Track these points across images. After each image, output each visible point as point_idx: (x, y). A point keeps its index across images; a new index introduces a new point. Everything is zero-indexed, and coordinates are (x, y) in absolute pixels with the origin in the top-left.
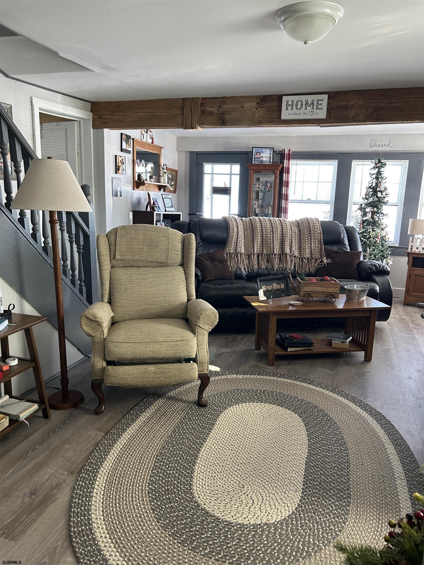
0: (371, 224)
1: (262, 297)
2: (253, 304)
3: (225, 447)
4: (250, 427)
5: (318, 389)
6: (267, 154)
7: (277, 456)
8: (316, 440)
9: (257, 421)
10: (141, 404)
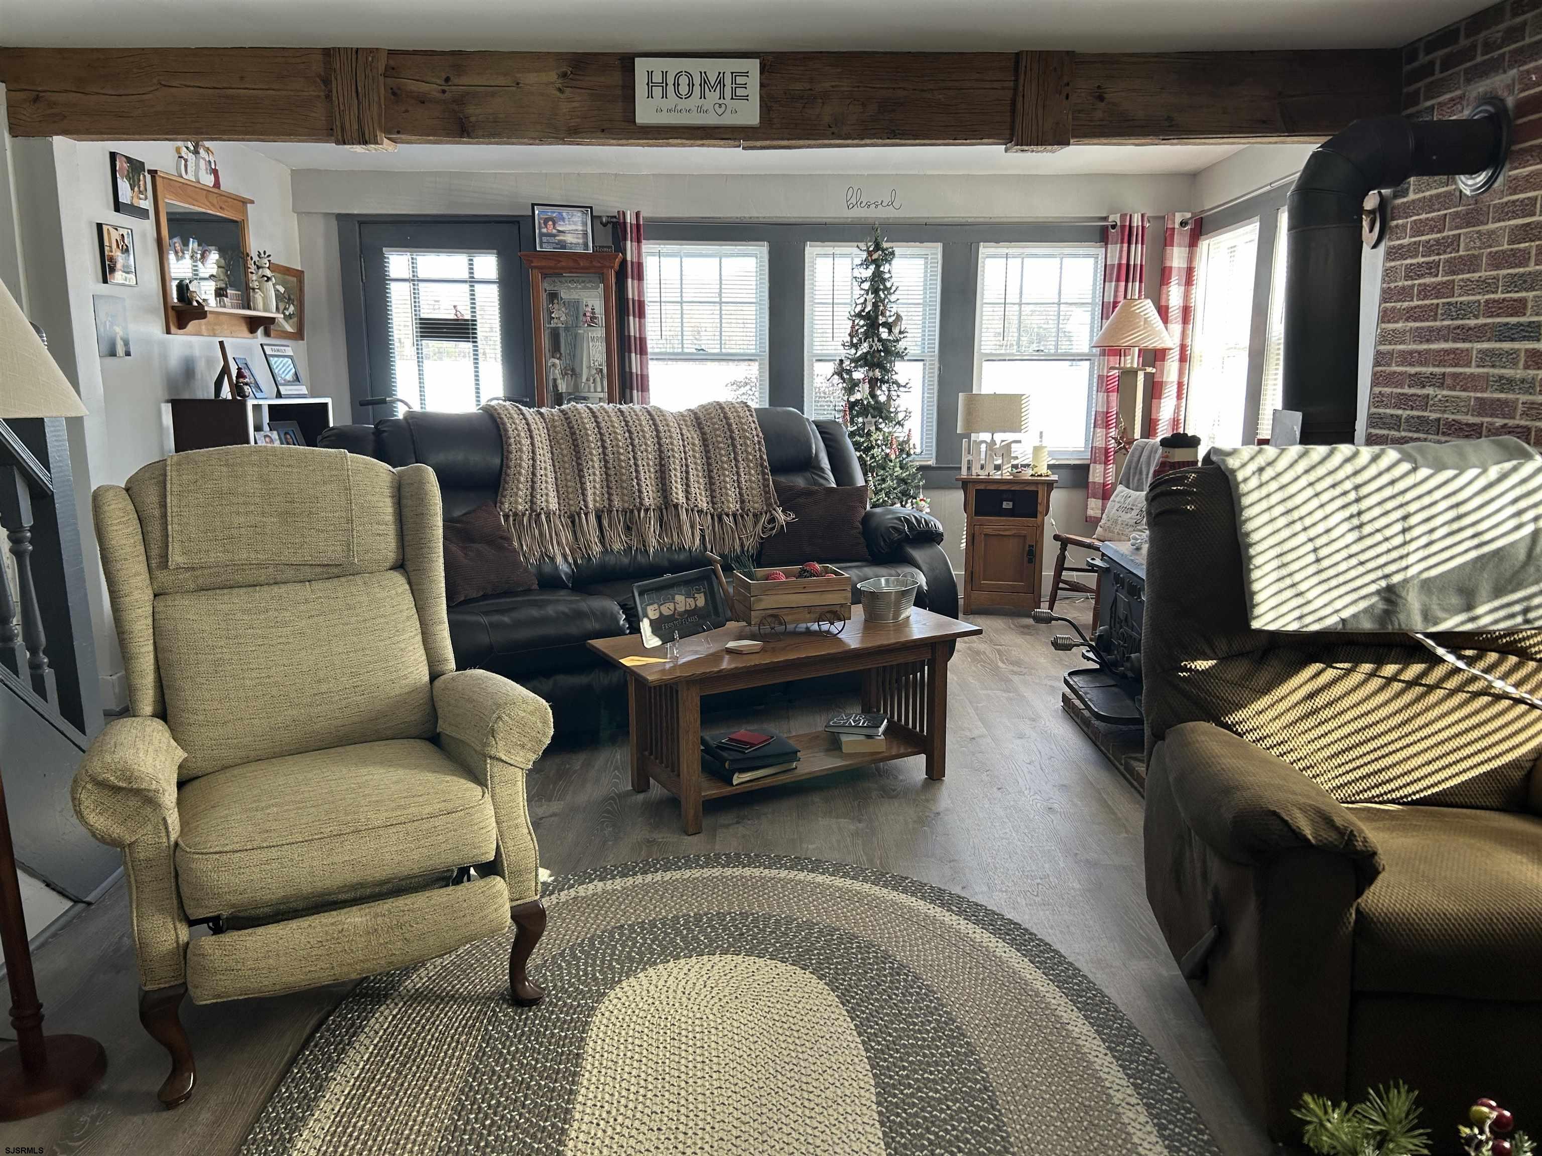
0: (872, 411)
1: (651, 641)
2: (627, 662)
3: (637, 1124)
4: (691, 1042)
5: (839, 882)
6: (575, 223)
7: (796, 1118)
8: (885, 1039)
9: (704, 1017)
10: (321, 1038)
